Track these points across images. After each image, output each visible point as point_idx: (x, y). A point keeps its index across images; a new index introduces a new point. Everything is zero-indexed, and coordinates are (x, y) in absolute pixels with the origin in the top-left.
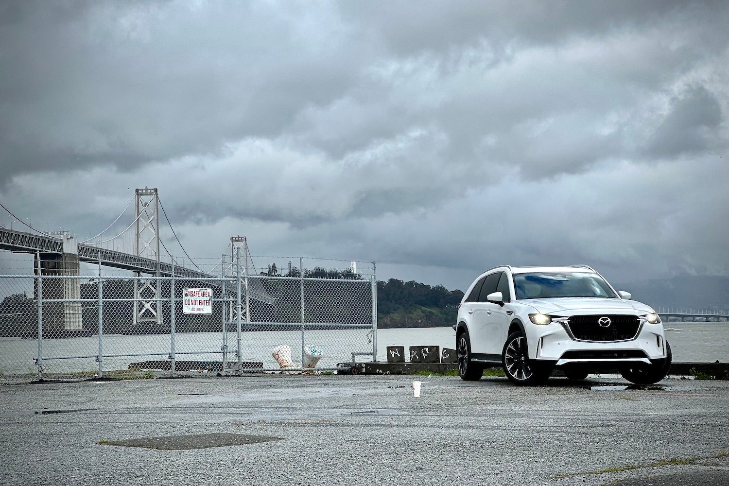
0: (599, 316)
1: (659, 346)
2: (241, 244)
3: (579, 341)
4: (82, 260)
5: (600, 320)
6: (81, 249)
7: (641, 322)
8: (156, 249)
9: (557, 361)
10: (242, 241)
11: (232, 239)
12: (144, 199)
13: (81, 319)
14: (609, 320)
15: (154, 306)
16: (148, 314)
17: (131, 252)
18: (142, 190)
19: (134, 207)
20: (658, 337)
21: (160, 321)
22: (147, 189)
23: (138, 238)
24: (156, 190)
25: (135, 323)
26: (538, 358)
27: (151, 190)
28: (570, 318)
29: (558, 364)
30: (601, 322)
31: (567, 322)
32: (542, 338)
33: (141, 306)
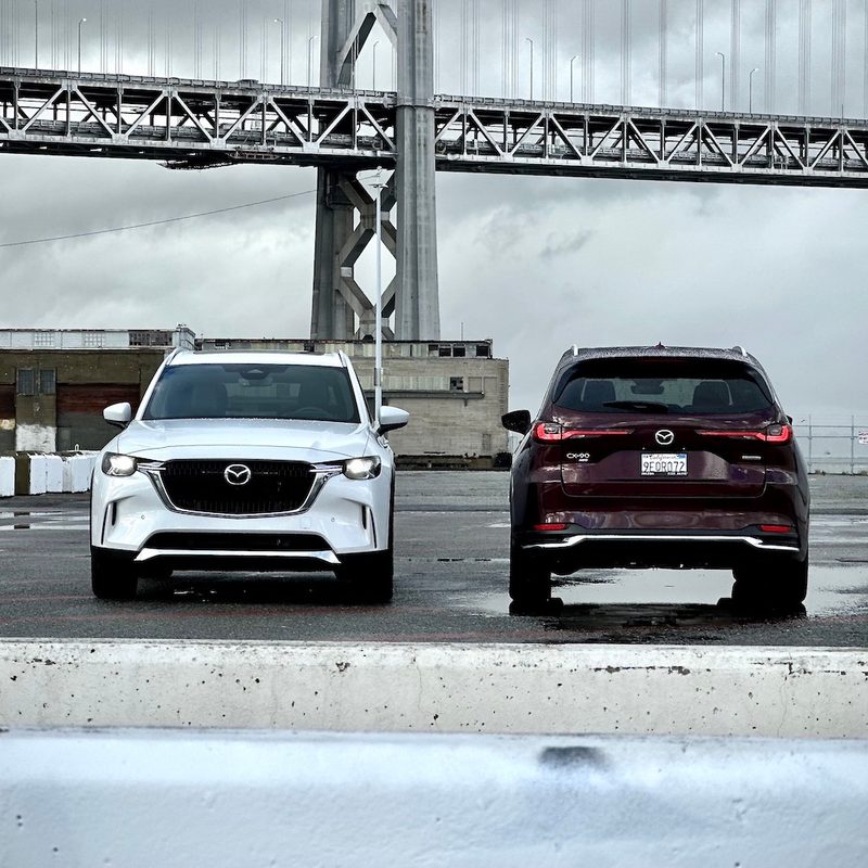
0: (224, 463)
1: (365, 527)
3: (183, 513)
5: (228, 470)
7: (318, 476)
9: (137, 553)
14: (248, 470)
20: (364, 508)
26: (104, 546)
28: (168, 464)
29: (139, 558)
30: (230, 474)
31: (158, 473)
32: (115, 504)
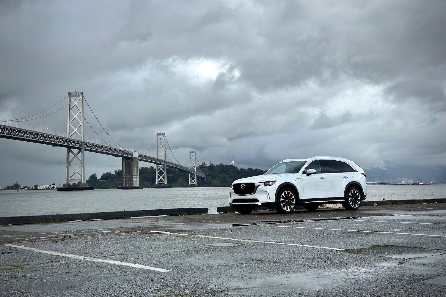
0: (241, 184)
2: (194, 154)
4: (140, 160)
6: (139, 156)
8: (164, 156)
10: (194, 153)
11: (190, 152)
12: (160, 137)
13: (139, 182)
15: (163, 177)
16: (161, 180)
17: (156, 157)
18: (159, 133)
19: (156, 140)
21: (166, 183)
22: (161, 133)
23: (158, 152)
24: (165, 134)
25: (156, 184)
27: (163, 133)
33: (159, 178)
